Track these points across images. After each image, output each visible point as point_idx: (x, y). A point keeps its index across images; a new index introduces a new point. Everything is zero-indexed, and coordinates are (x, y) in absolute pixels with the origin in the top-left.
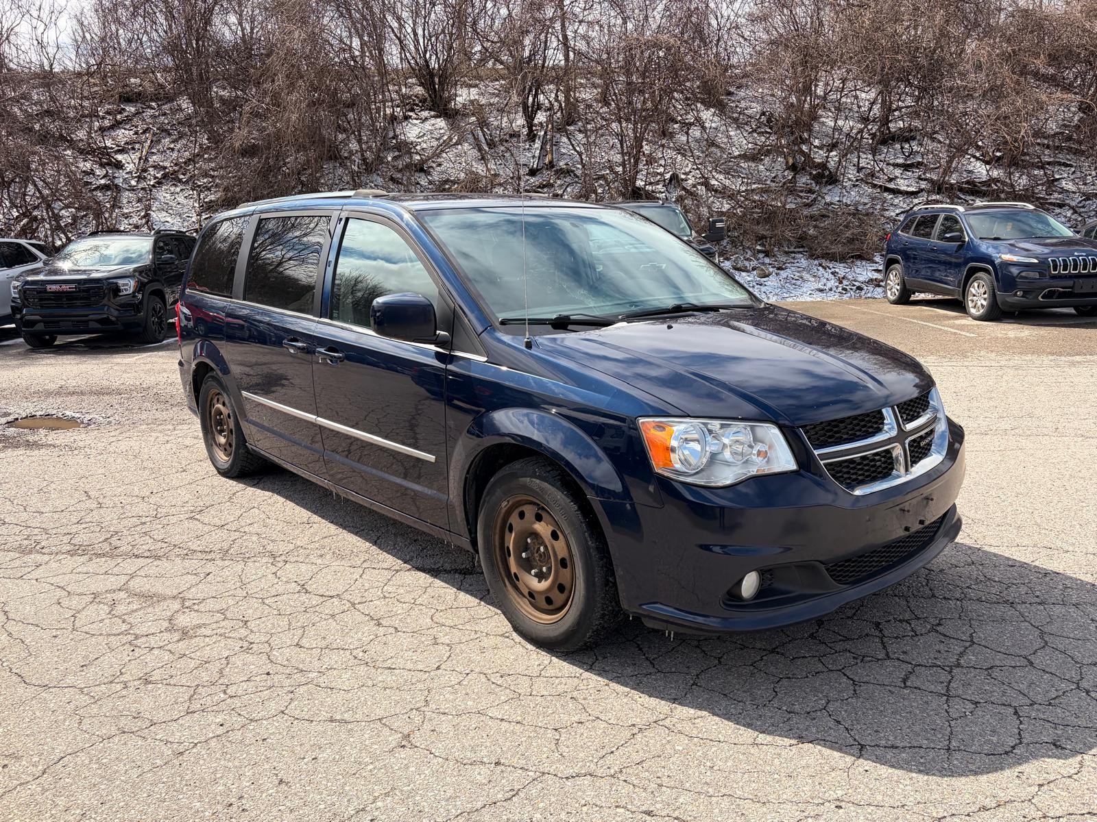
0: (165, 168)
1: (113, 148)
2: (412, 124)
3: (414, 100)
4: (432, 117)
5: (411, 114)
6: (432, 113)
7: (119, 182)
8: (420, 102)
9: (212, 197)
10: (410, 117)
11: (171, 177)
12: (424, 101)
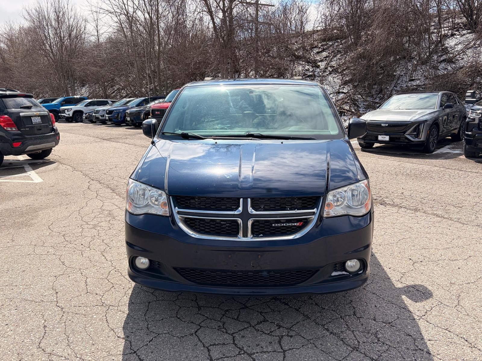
0: (334, 67)
1: (319, 60)
2: (455, 38)
3: (460, 26)
4: (468, 33)
5: (456, 33)
6: (469, 31)
7: (316, 73)
8: (464, 26)
9: (347, 79)
10: (455, 34)
11: (335, 71)
12: (465, 26)
